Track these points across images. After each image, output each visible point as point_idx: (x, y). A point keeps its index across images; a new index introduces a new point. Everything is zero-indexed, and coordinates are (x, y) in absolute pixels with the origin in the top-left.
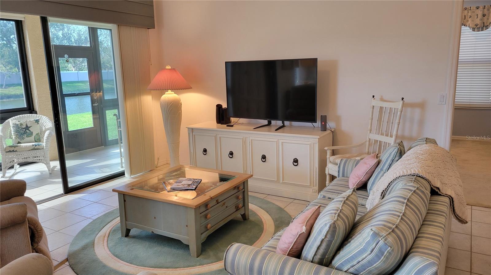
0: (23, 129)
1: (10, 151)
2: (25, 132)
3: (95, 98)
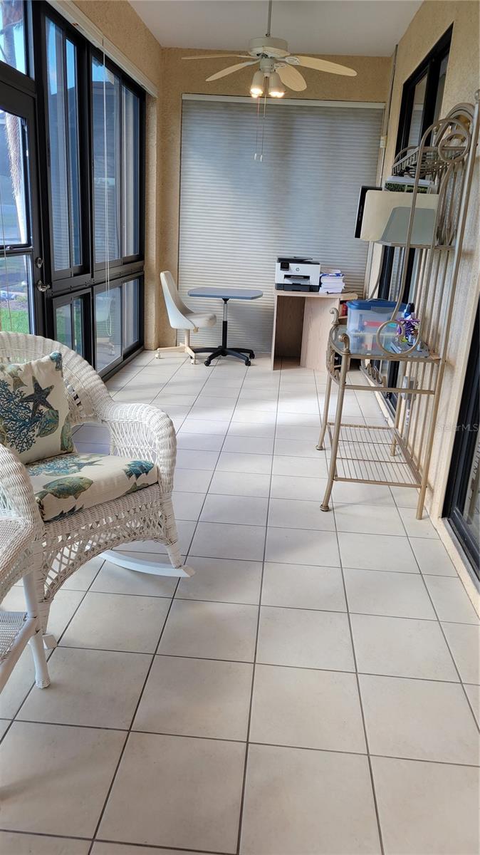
0: (28, 399)
1: (62, 516)
2: (33, 412)
3: (40, 266)
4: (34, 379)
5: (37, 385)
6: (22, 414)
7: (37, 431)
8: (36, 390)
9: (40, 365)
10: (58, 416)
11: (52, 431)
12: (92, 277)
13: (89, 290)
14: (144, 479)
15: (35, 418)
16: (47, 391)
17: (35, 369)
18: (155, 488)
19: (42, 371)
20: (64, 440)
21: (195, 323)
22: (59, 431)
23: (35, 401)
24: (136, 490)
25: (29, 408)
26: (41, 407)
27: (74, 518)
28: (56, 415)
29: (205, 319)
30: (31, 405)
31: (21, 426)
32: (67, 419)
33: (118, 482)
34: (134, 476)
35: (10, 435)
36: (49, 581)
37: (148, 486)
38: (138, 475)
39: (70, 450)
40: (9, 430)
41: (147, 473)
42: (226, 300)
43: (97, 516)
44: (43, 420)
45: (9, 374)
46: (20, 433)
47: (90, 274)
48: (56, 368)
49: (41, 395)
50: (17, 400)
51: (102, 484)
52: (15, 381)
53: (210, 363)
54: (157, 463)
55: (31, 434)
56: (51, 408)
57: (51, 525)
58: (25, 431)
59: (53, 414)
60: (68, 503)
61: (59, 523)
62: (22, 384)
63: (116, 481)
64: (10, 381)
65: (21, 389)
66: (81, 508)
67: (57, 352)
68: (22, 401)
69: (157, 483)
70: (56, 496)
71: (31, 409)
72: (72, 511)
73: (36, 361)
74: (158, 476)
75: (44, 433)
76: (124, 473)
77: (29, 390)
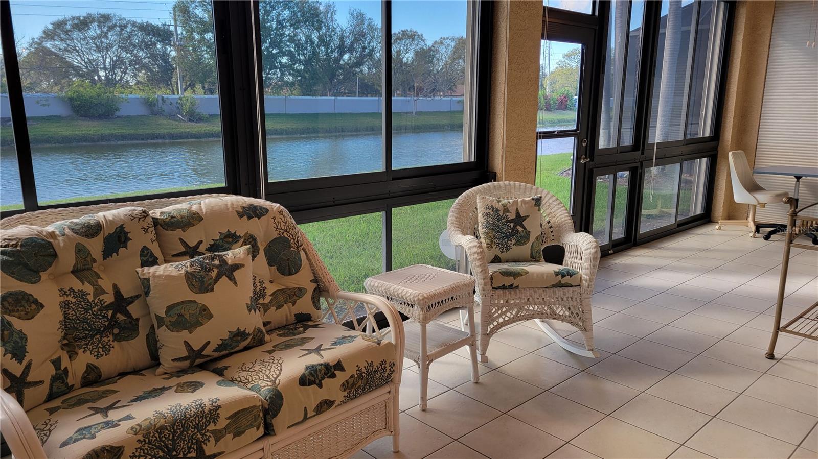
0: (511, 221)
1: (504, 287)
2: (513, 229)
3: (584, 145)
4: (517, 209)
5: (518, 213)
6: (505, 229)
7: (514, 242)
8: (516, 216)
9: (523, 202)
10: (529, 235)
11: (524, 243)
12: (643, 153)
13: (638, 165)
14: (567, 280)
15: (514, 233)
16: (525, 218)
17: (520, 204)
18: (577, 289)
19: (523, 205)
20: (533, 251)
21: (758, 199)
22: (530, 244)
23: (515, 223)
24: (559, 285)
25: (510, 227)
26: (518, 227)
27: (512, 291)
28: (528, 234)
29: (770, 195)
30: (512, 225)
31: (503, 237)
32: (537, 238)
33: (547, 277)
34: (560, 276)
35: (497, 241)
36: (492, 326)
37: (572, 286)
38: (563, 276)
39: (537, 259)
40: (496, 238)
41: (571, 276)
42: (798, 178)
43: (528, 295)
44: (519, 235)
45: (502, 204)
46: (502, 241)
47: (640, 152)
48: (535, 205)
49: (519, 219)
50: (504, 220)
51: (535, 275)
52: (505, 209)
53: (770, 238)
54: (581, 272)
55: (509, 242)
56: (525, 228)
57: (497, 291)
58: (506, 240)
59: (526, 233)
60: (508, 281)
61: (502, 291)
62: (508, 211)
63: (545, 276)
64: (501, 209)
65: (507, 214)
66: (517, 286)
67: (540, 195)
68: (506, 222)
69: (580, 286)
70: (502, 274)
71: (512, 227)
72: (511, 287)
73: (521, 199)
74: (580, 281)
75: (518, 243)
76: (553, 272)
77: (512, 216)
